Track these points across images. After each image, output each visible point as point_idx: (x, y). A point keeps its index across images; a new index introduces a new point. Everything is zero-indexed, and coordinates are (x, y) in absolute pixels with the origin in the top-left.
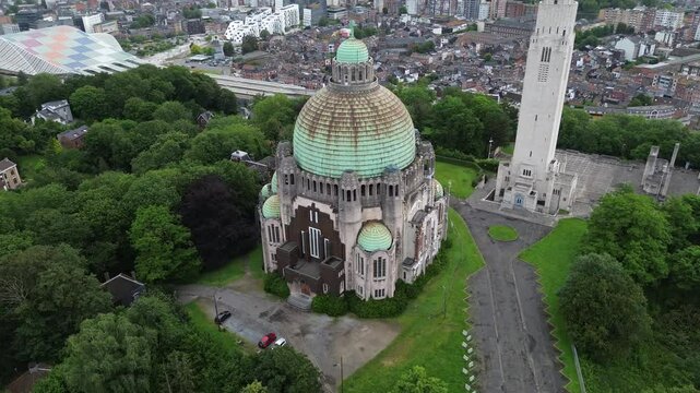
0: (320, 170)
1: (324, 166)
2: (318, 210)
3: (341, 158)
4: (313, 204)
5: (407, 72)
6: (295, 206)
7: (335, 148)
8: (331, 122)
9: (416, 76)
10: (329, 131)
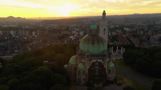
0: (97, 52)
1: (98, 51)
2: (98, 62)
3: (101, 48)
4: (97, 61)
5: (28, 48)
6: (91, 62)
7: (100, 46)
8: (97, 41)
9: (30, 48)
10: (98, 43)
